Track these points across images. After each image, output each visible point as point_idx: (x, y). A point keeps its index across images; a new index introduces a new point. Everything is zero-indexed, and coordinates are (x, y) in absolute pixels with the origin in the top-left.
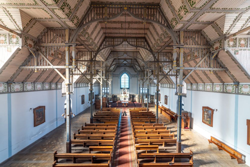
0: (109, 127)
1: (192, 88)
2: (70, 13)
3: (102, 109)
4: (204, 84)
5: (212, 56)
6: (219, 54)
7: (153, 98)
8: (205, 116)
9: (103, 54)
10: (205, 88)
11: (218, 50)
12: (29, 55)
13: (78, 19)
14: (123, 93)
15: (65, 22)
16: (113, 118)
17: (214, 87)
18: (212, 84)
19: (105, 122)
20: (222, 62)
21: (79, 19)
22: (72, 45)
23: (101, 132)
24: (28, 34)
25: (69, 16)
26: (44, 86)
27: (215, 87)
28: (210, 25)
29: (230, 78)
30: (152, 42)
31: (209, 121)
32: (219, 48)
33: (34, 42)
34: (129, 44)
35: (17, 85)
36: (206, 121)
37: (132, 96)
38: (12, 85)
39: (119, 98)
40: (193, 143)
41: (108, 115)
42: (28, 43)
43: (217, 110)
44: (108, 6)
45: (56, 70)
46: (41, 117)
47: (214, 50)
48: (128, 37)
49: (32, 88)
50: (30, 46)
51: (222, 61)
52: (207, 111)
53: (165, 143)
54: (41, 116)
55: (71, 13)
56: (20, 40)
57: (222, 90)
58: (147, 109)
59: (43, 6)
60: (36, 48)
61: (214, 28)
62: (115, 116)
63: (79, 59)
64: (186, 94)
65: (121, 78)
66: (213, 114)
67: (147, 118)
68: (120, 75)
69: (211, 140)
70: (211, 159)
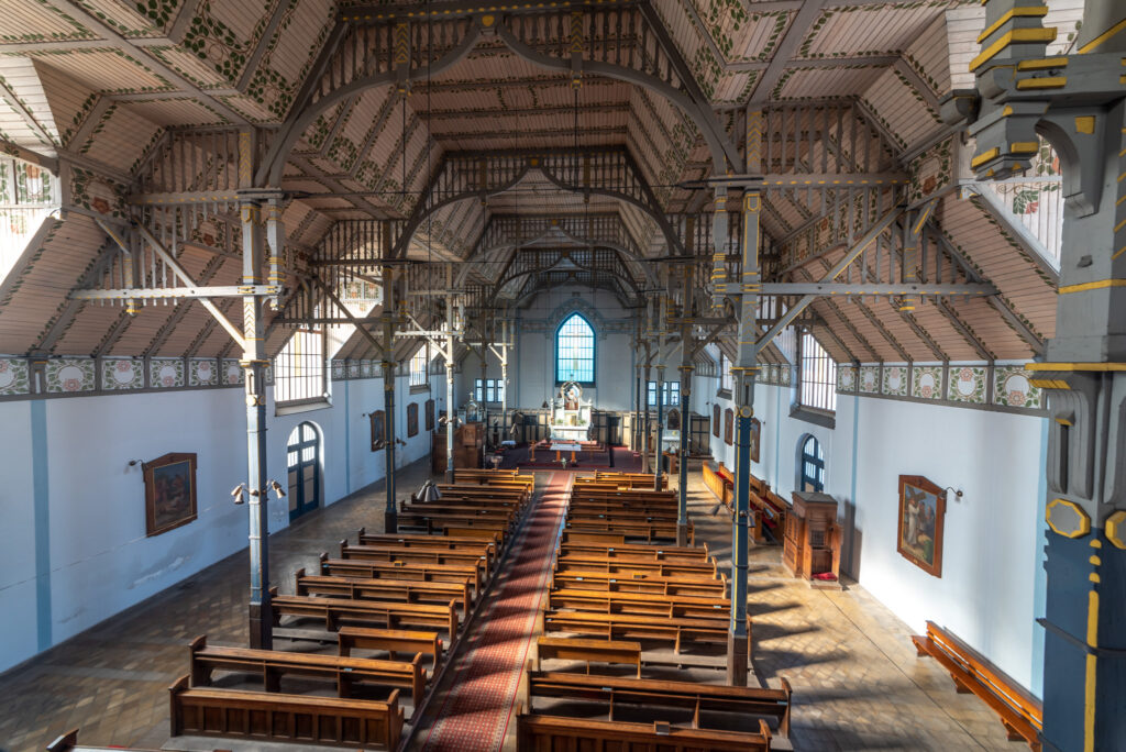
0: (458, 552)
1: (861, 384)
2: (239, 62)
3: (454, 472)
4: (910, 367)
5: (911, 226)
6: (946, 215)
7: (704, 429)
8: (908, 523)
9: (450, 233)
10: (913, 384)
11: (935, 193)
12: (102, 244)
13: (281, 84)
14: (562, 402)
15: (225, 101)
16: (489, 513)
17: (950, 382)
18: (941, 363)
19: (446, 529)
20: (964, 253)
21: (290, 82)
22: (267, 196)
23: (415, 574)
24: (90, 160)
25: (231, 73)
26: (191, 372)
27: (957, 378)
28: (890, 71)
29: (1013, 333)
30: (653, 167)
31: (927, 548)
32: (938, 181)
33: (118, 190)
34: (553, 179)
35: (71, 365)
36: (914, 546)
37: (603, 421)
38: (48, 366)
39: (546, 425)
40: (832, 649)
41: (472, 500)
42: (92, 196)
43: (959, 494)
44: (411, 15)
45: (207, 304)
46: (176, 499)
47: (919, 196)
48: (547, 150)
49: (138, 380)
50: (102, 206)
51: (963, 249)
52: (918, 499)
53: (681, 638)
54: (179, 495)
55: (243, 61)
56: (56, 184)
57: (984, 396)
58: (655, 480)
59: (113, 41)
60: (128, 213)
61: (907, 83)
62: (501, 505)
63: (345, 255)
64: (834, 413)
65: (560, 339)
66: (946, 516)
67: (643, 519)
68: (552, 323)
69: (930, 640)
70: (897, 729)
